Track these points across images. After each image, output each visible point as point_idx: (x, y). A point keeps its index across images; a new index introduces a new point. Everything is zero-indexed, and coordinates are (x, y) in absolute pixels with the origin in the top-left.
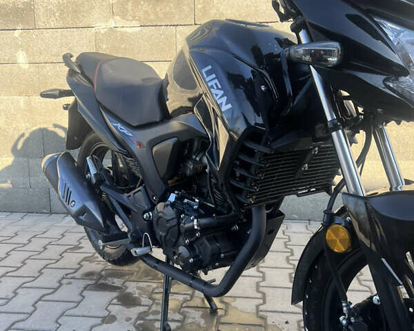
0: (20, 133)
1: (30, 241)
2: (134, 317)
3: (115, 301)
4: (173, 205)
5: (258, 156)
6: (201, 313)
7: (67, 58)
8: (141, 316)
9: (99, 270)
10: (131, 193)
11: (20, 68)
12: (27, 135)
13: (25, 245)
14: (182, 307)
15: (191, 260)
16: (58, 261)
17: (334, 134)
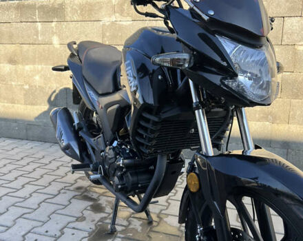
0: (53, 90)
1: (50, 162)
2: (97, 219)
3: (89, 208)
4: (114, 149)
5: (151, 122)
6: (141, 222)
7: (70, 46)
8: (102, 220)
9: (86, 186)
10: (96, 138)
11: (54, 48)
12: (57, 92)
13: (47, 164)
14: (130, 217)
15: (119, 187)
16: (63, 177)
17: (196, 112)
